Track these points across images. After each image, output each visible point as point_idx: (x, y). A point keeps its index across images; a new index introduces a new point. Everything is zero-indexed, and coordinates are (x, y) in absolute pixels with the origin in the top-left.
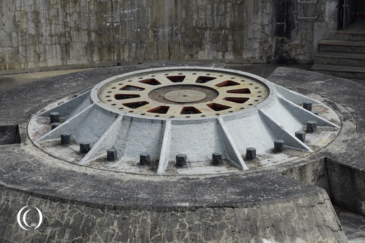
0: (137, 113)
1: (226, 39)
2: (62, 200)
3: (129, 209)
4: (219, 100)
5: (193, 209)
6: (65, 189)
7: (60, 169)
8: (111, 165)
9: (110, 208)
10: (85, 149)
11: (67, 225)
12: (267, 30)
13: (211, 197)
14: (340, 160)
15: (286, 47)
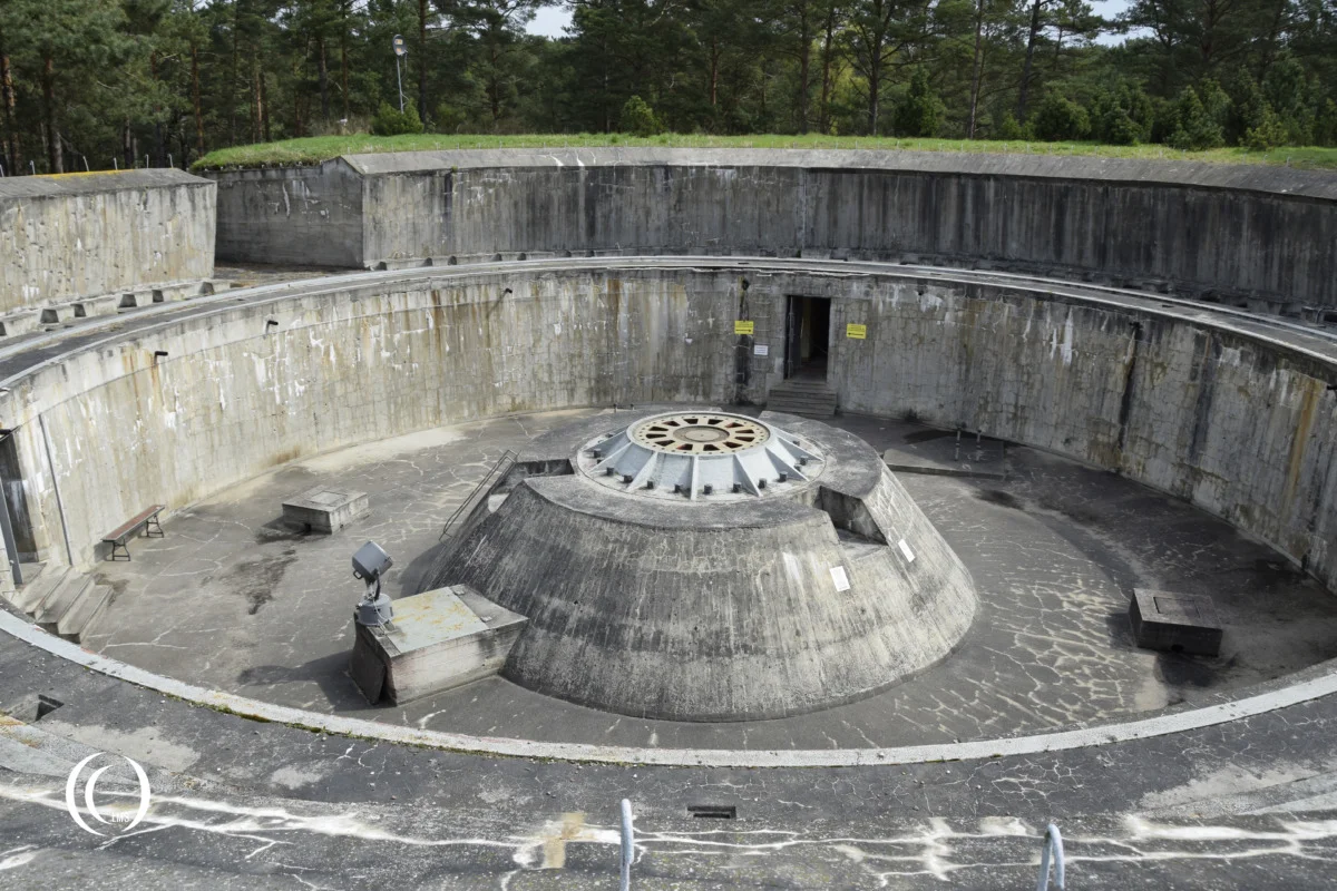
0: (668, 449)
1: (697, 385)
2: (620, 523)
3: (676, 529)
4: (731, 439)
5: (728, 530)
6: (620, 513)
7: (611, 496)
8: (650, 492)
9: (659, 529)
10: (628, 480)
11: (625, 542)
12: (730, 378)
13: (740, 519)
14: (832, 488)
15: (745, 392)
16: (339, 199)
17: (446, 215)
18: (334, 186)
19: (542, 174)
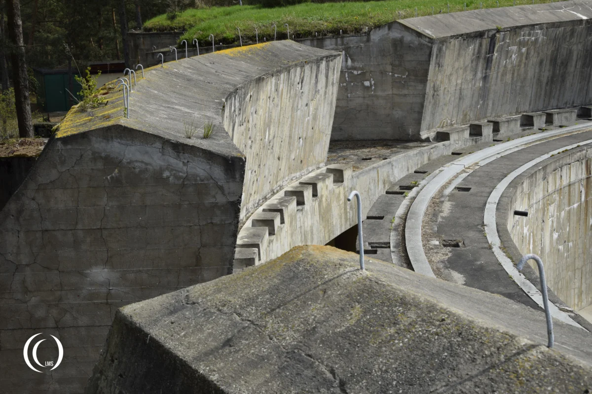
16: (389, 68)
17: (485, 78)
18: (383, 53)
19: (569, 28)
